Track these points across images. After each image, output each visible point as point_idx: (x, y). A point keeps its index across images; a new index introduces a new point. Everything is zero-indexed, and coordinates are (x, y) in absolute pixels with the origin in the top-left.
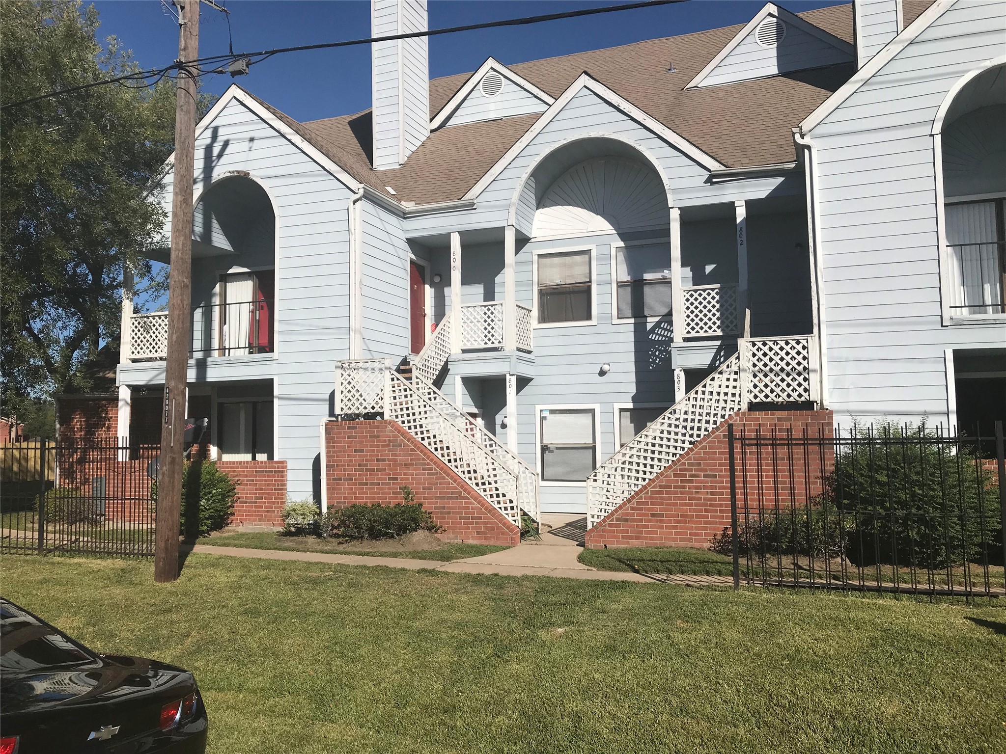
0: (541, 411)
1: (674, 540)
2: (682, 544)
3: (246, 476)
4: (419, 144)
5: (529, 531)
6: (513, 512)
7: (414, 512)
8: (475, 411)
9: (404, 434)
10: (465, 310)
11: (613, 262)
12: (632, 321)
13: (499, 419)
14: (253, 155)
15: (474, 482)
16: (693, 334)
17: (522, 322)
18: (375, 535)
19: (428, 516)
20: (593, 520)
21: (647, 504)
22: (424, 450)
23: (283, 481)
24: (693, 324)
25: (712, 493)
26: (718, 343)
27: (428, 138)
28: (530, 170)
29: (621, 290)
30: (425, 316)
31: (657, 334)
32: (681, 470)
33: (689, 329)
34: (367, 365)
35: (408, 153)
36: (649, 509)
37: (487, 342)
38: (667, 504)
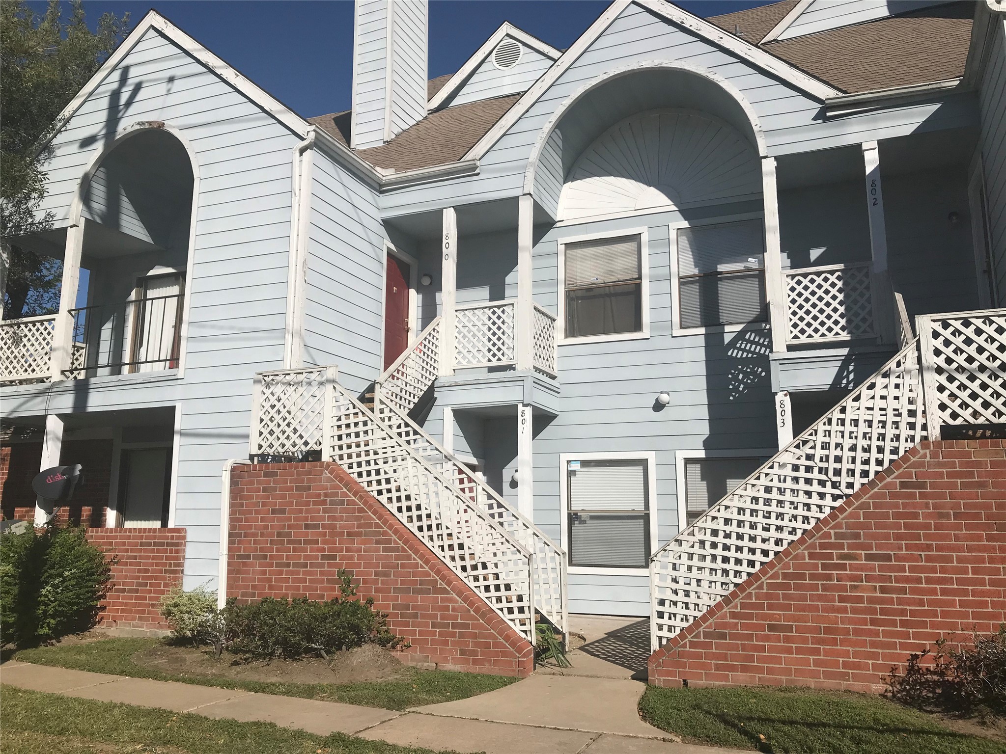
0: (569, 462)
1: (814, 675)
2: (829, 683)
3: (127, 551)
4: (412, 123)
5: (548, 649)
6: (522, 616)
7: (354, 613)
8: (474, 461)
9: (349, 484)
10: (460, 314)
11: (673, 248)
12: (702, 330)
13: (507, 474)
14: (171, 100)
15: (459, 563)
16: (803, 339)
17: (542, 337)
18: (292, 652)
19: (381, 620)
20: (660, 634)
21: (760, 606)
22: (380, 510)
23: (177, 558)
24: (802, 325)
25: (883, 590)
26: (845, 351)
27: (425, 118)
28: (554, 118)
29: (686, 288)
30: (408, 331)
31: (739, 349)
32: (823, 546)
33: (796, 332)
34: (301, 377)
35: (397, 130)
36: (764, 617)
37: (492, 358)
38: (798, 608)
